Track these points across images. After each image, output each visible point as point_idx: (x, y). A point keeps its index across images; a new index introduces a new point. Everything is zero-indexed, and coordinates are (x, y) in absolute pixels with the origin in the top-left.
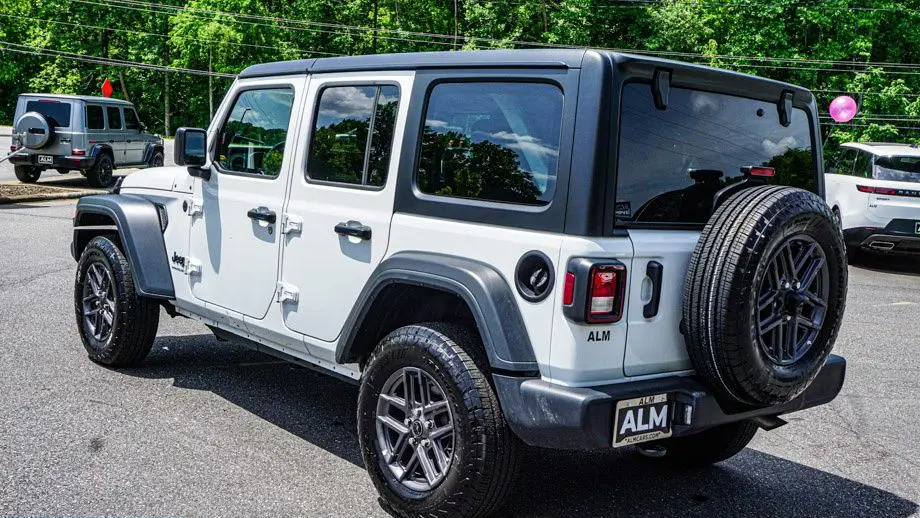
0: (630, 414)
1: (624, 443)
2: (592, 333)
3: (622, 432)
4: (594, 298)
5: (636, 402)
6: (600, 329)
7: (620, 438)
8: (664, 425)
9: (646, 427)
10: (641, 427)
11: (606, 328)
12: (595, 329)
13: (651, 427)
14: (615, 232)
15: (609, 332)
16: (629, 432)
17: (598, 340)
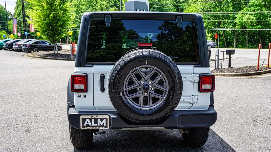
0: (88, 120)
1: (86, 128)
2: (79, 95)
3: (85, 125)
4: (74, 85)
5: (90, 117)
6: (82, 94)
7: (83, 127)
8: (105, 125)
9: (96, 125)
10: (93, 124)
11: (84, 94)
12: (80, 94)
13: (99, 125)
14: (87, 65)
15: (85, 95)
16: (88, 125)
17: (81, 97)
